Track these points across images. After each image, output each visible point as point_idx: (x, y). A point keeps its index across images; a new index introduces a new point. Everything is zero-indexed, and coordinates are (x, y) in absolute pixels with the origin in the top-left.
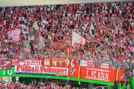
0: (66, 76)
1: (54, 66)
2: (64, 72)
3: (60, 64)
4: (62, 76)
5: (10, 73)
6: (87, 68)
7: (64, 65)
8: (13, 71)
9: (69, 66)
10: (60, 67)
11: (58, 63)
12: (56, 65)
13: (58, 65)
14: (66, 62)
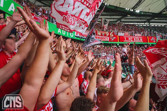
0: (107, 41)
1: (99, 35)
2: (106, 39)
3: (103, 34)
4: (106, 41)
5: (72, 35)
6: (124, 37)
7: (105, 35)
8: (74, 34)
9: (109, 36)
10: (103, 36)
11: (101, 34)
12: (100, 35)
13: (102, 35)
14: (106, 33)
